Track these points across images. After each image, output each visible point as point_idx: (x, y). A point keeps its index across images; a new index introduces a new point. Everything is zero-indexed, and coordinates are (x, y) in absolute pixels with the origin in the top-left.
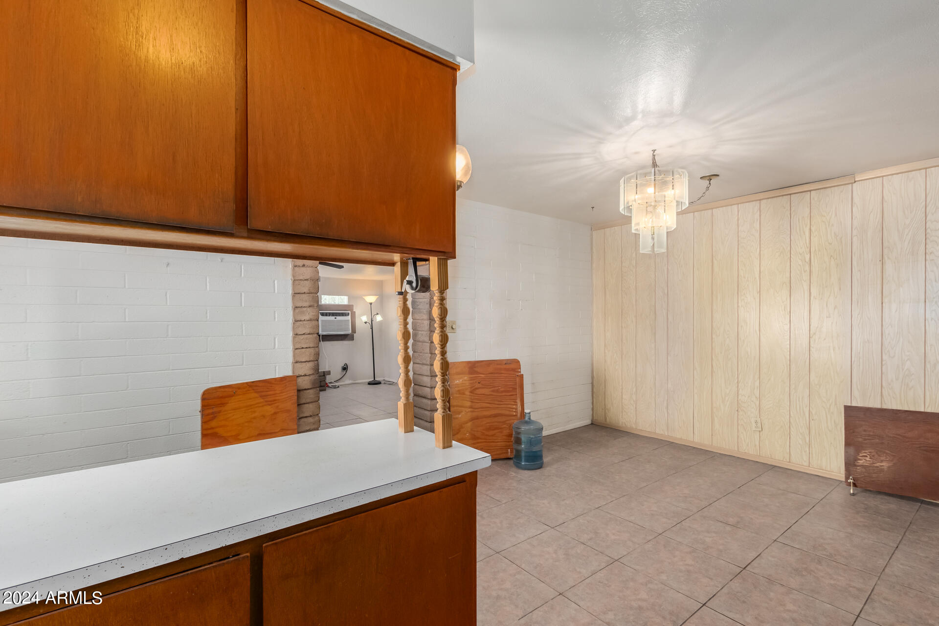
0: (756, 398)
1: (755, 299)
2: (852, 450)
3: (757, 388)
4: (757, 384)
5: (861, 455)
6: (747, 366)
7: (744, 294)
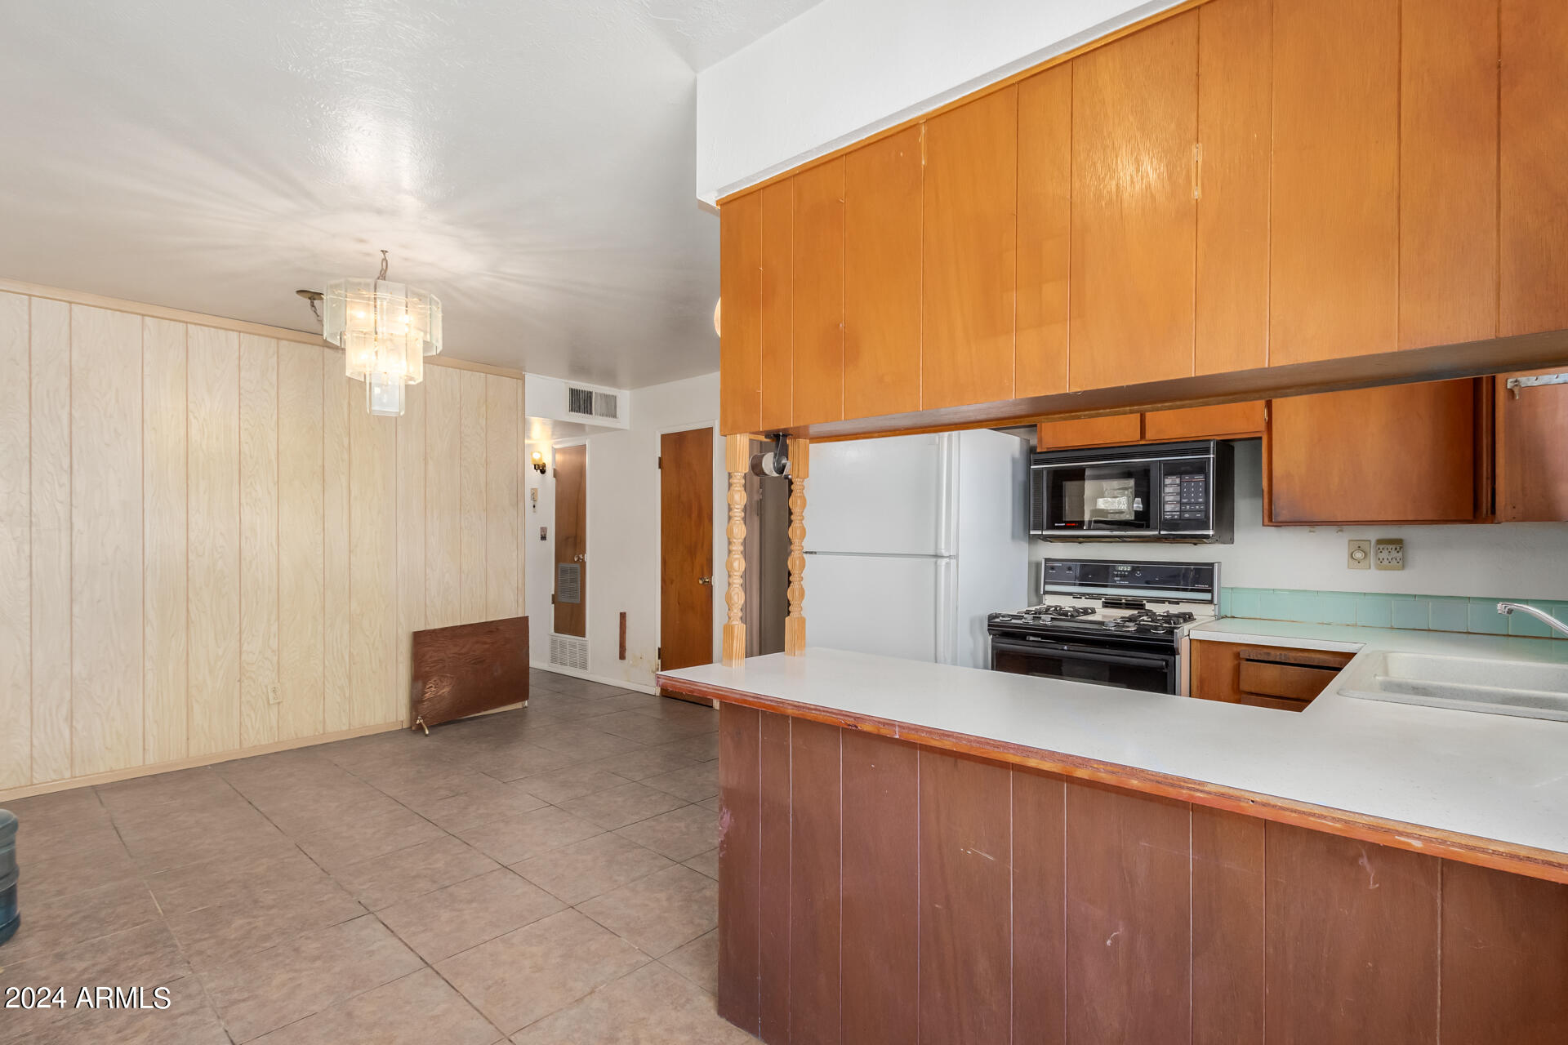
0: (273, 651)
1: (269, 493)
2: (420, 684)
3: (275, 635)
4: (274, 628)
5: (428, 687)
6: (257, 604)
7: (251, 483)
